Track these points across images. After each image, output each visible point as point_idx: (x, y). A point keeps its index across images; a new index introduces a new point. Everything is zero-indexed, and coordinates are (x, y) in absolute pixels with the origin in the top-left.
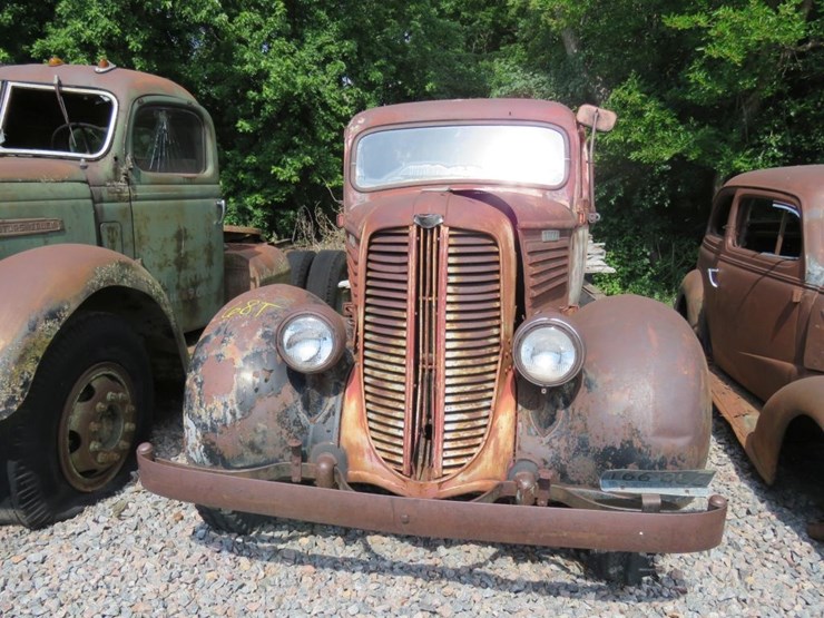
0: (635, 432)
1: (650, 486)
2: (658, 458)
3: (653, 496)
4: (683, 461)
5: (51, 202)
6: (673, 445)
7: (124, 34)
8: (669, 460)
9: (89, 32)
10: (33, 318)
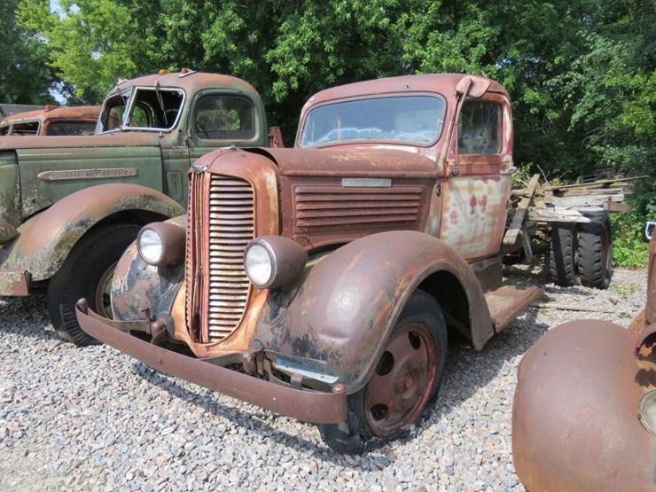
0: (310, 329)
1: (301, 368)
2: (321, 350)
3: (298, 376)
4: (340, 357)
5: (130, 159)
6: (333, 343)
7: (323, 41)
8: (329, 354)
9: (299, 42)
10: (69, 224)
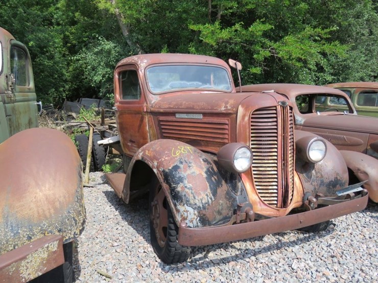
0: (337, 174)
